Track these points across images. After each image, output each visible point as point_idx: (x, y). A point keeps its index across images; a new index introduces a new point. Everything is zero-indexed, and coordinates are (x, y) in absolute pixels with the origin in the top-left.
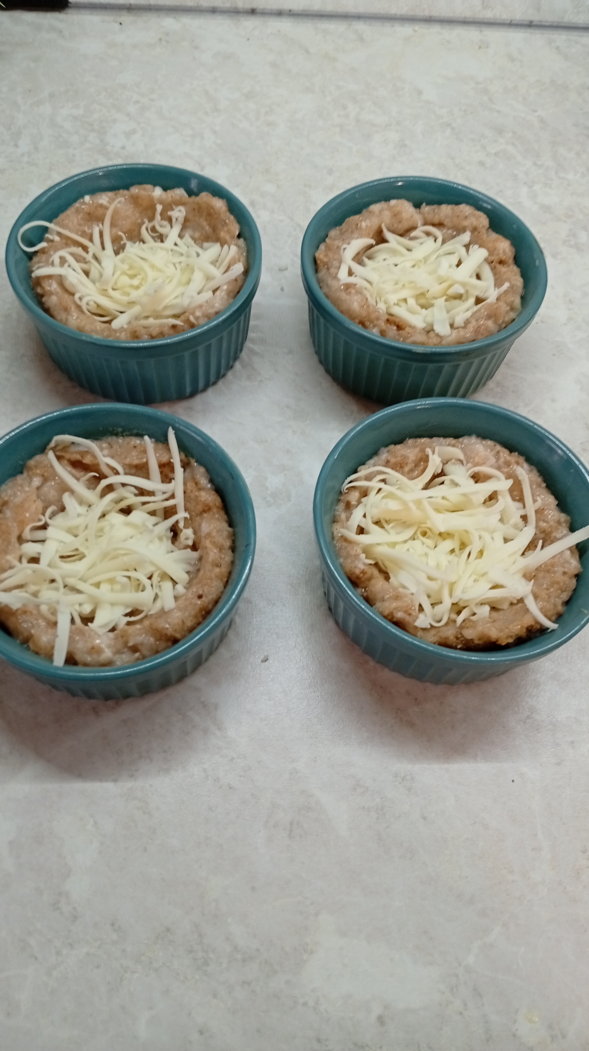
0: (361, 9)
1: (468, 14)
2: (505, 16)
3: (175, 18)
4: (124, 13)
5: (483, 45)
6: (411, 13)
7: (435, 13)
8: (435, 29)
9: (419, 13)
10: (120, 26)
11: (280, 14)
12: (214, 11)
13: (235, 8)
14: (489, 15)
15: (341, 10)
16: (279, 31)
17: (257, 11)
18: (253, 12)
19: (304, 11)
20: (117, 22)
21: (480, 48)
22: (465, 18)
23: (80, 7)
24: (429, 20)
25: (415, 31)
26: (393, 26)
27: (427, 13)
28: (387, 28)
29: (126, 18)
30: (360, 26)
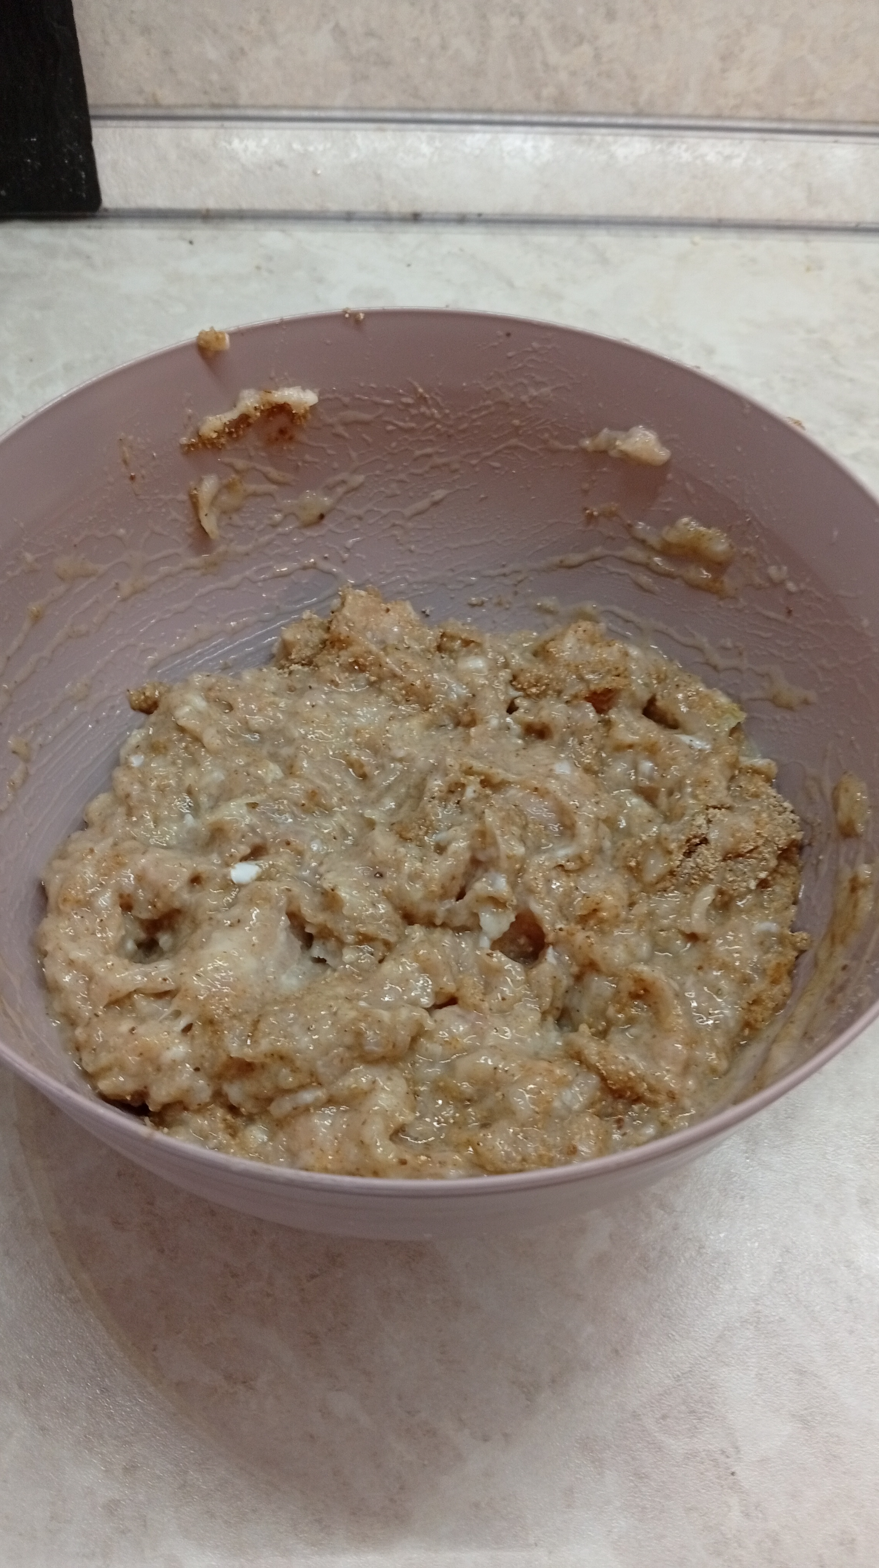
0: (602, 210)
1: (784, 214)
2: (848, 216)
3: (283, 231)
4: (197, 224)
5: (813, 266)
6: (686, 214)
7: (728, 213)
8: (728, 240)
9: (701, 213)
10: (189, 246)
11: (462, 220)
12: (349, 217)
13: (386, 213)
14: (819, 214)
15: (567, 211)
16: (461, 250)
17: (424, 216)
18: (416, 218)
19: (503, 214)
20: (184, 239)
21: (808, 269)
22: (778, 220)
23: (123, 216)
24: (717, 225)
25: (694, 244)
26: (655, 237)
27: (713, 214)
28: (646, 240)
29: (201, 232)
30: (601, 238)
